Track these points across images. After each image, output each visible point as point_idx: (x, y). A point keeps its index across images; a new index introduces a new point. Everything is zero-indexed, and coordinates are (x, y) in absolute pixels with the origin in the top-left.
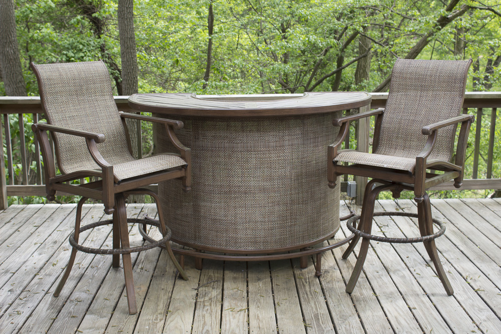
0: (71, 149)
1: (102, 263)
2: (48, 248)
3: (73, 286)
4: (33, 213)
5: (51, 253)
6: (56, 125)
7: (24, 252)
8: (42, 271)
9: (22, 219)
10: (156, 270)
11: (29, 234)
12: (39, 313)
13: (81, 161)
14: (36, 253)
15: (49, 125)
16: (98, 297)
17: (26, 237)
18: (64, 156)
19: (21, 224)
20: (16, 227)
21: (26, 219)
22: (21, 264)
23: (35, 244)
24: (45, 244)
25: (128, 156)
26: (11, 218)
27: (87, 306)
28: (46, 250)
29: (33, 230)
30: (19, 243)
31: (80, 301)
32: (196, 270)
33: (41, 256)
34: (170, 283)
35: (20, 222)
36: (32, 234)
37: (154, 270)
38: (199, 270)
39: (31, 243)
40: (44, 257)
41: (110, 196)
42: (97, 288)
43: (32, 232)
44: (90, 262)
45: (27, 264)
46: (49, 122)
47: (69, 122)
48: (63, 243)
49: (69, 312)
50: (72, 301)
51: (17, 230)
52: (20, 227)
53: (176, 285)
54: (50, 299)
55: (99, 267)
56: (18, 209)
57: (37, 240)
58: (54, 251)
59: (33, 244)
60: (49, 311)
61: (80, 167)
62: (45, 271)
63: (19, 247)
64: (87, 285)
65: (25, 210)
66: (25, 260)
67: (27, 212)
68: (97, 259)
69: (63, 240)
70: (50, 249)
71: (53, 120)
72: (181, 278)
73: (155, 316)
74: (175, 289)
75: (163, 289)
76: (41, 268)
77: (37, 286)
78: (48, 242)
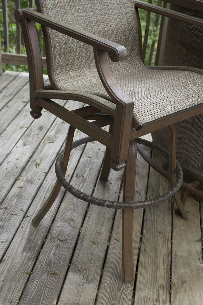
0: (68, 51)
1: (88, 170)
2: (33, 136)
3: (56, 208)
4: (24, 84)
5: (37, 144)
6: (50, 15)
7: (9, 139)
8: (24, 173)
9: (13, 90)
10: (149, 193)
11: (17, 112)
12: (13, 255)
13: (80, 69)
14: (21, 143)
15: (39, 14)
16: (83, 235)
17: (14, 115)
18: (57, 60)
19: (11, 97)
20: (6, 101)
21: (16, 90)
22: (4, 157)
23: (22, 128)
24: (31, 130)
25: (138, 62)
26: (2, 88)
27: (71, 252)
28: (30, 139)
29: (22, 107)
30: (6, 124)
31: (62, 241)
32: (194, 200)
33: (25, 147)
34: (167, 220)
35: (11, 95)
36: (20, 112)
37: (147, 193)
38: (197, 201)
39: (18, 126)
40: (29, 150)
41: (122, 147)
42: (83, 217)
43: (19, 109)
44: (75, 166)
45: (9, 159)
46: (39, 10)
47: (68, 10)
48: (49, 130)
49: (49, 262)
50: (53, 238)
51: (6, 105)
52: (10, 100)
53: (174, 226)
54: (28, 230)
55: (85, 176)
56: (11, 76)
57: (24, 121)
58: (39, 141)
59: (19, 127)
60: (25, 254)
61: (77, 76)
62: (27, 173)
63: (5, 130)
64: (71, 209)
65: (17, 78)
66: (8, 152)
67: (19, 81)
68: (83, 162)
69: (49, 126)
70: (35, 139)
71: (46, 5)
72: (179, 213)
73: (155, 290)
74: (174, 234)
75: (160, 233)
76: (23, 169)
77: (15, 200)
78: (34, 127)
